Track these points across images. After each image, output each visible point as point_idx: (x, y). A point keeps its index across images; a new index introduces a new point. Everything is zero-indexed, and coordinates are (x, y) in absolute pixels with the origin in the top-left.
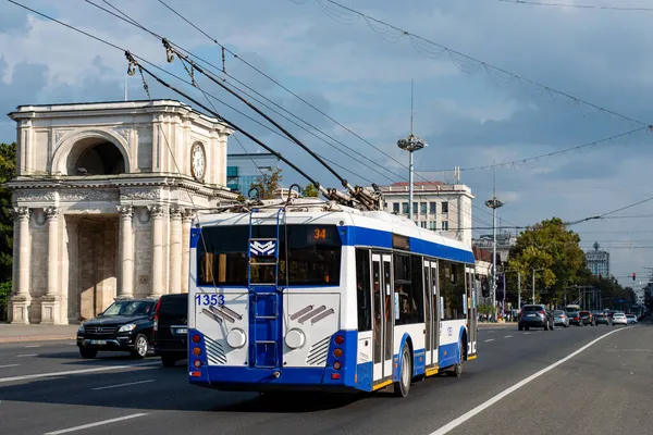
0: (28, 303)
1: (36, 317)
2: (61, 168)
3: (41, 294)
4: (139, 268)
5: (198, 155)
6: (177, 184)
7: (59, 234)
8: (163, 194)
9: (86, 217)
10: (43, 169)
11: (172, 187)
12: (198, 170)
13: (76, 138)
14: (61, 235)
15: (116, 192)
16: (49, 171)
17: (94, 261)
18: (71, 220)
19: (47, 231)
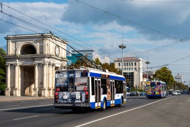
0: (10, 90)
1: (12, 94)
2: (19, 52)
3: (13, 88)
4: (40, 80)
5: (57, 49)
6: (50, 57)
7: (18, 71)
8: (46, 60)
9: (26, 66)
10: (14, 53)
11: (49, 58)
12: (57, 53)
13: (23, 44)
14: (19, 71)
15: (33, 59)
16: (15, 53)
17: (29, 78)
18: (22, 67)
19: (15, 70)
